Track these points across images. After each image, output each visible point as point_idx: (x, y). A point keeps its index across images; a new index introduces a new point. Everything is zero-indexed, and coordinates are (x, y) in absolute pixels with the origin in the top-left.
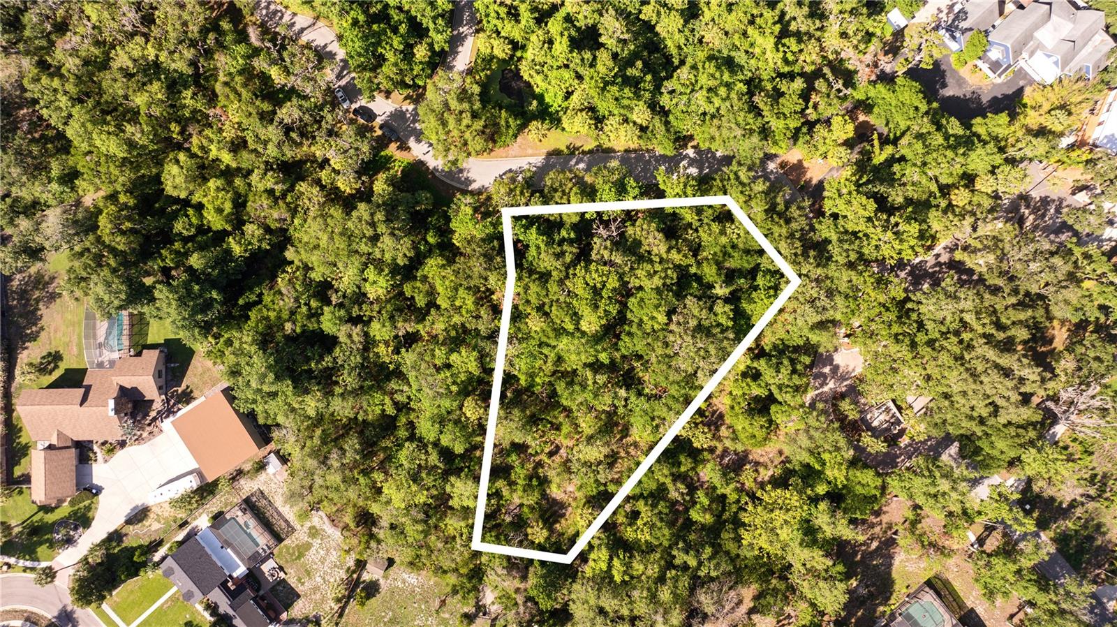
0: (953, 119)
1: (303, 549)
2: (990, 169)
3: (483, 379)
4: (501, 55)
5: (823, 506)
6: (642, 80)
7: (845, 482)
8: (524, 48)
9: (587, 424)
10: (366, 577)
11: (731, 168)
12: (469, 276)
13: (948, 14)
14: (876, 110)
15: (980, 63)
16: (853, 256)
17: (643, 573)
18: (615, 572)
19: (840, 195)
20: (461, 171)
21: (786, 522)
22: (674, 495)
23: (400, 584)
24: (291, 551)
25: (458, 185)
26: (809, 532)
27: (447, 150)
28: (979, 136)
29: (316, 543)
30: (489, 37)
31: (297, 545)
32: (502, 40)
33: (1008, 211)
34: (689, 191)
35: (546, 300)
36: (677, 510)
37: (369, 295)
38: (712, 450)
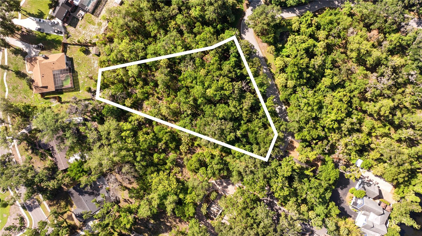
0: (331, 194)
1: (92, 22)
2: (318, 214)
3: (176, 63)
4: (293, 27)
5: (175, 197)
6: (303, 79)
7: (187, 203)
8: (299, 34)
9: (174, 105)
10: (91, 49)
11: (284, 122)
12: (210, 42)
13: (368, 180)
14: (324, 166)
15: (354, 198)
16: (268, 176)
17: (128, 143)
18: (124, 133)
19: (288, 162)
20: (247, 29)
21: (165, 186)
22: (160, 144)
23: (92, 61)
24: (90, 19)
25: (241, 30)
26: (164, 197)
27: (252, 19)
28: (328, 206)
29: (96, 27)
30: (298, 21)
31: (93, 20)
32: (299, 25)
33: (305, 228)
34: (270, 108)
35: (212, 72)
36: (155, 150)
37: (190, 11)
38: (181, 154)
